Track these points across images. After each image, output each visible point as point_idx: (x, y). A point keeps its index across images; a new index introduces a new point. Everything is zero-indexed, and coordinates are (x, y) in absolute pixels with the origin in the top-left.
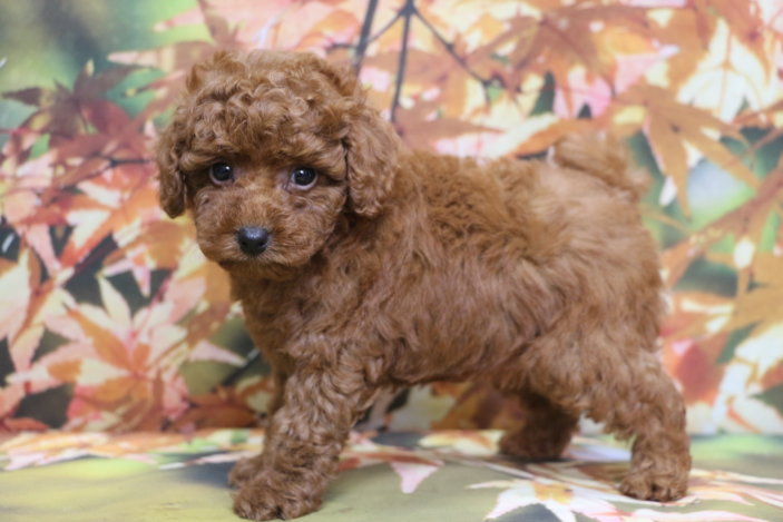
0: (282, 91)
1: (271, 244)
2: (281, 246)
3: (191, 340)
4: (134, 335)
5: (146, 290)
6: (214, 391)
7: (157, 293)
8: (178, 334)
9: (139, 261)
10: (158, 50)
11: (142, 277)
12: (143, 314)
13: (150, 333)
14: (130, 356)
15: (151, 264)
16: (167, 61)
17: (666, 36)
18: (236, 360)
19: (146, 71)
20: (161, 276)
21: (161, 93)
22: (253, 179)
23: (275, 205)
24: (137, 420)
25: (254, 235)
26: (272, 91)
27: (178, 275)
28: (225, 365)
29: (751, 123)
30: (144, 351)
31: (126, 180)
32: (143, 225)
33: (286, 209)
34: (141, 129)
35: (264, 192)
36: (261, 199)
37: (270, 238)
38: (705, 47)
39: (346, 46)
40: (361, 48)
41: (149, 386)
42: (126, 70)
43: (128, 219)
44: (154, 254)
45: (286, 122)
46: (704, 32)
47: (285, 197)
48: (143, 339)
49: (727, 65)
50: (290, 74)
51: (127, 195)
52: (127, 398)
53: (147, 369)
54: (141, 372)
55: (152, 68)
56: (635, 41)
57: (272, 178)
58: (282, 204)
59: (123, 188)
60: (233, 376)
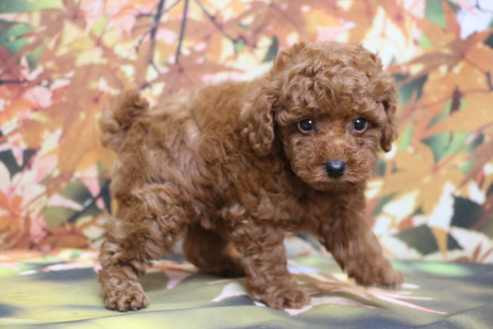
0: (351, 69)
1: (347, 171)
2: (353, 171)
3: (49, 193)
4: (12, 189)
5: (20, 162)
6: (63, 225)
7: (27, 164)
8: (41, 189)
9: (16, 144)
10: (30, 13)
11: (18, 154)
12: (18, 177)
13: (23, 189)
14: (10, 203)
15: (24, 146)
16: (36, 20)
17: (347, 16)
18: (77, 207)
19: (22, 26)
20: (29, 154)
21: (31, 40)
22: (331, 128)
23: (348, 145)
24: (13, 242)
25: (337, 166)
26: (345, 69)
27: (41, 153)
28: (69, 210)
29: (397, 71)
30: (18, 200)
31: (8, 93)
32: (19, 122)
33: (355, 147)
34: (18, 62)
35: (339, 136)
36: (338, 142)
37: (346, 166)
38: (370, 23)
39: (148, 15)
40: (158, 17)
41: (22, 222)
42: (8, 25)
43: (9, 118)
44: (26, 140)
45: (356, 89)
46: (370, 14)
47: (353, 140)
48: (18, 192)
49: (383, 35)
50: (354, 57)
51: (9, 103)
52: (8, 229)
53: (20, 211)
54: (16, 213)
55: (26, 24)
56: (329, 19)
57: (343, 127)
58: (351, 144)
59: (7, 98)
60: (75, 216)
